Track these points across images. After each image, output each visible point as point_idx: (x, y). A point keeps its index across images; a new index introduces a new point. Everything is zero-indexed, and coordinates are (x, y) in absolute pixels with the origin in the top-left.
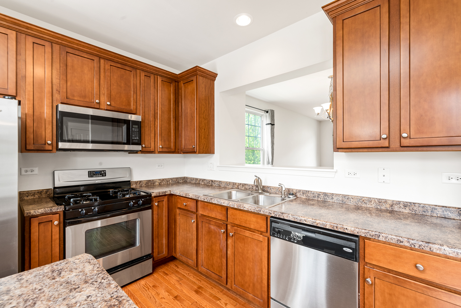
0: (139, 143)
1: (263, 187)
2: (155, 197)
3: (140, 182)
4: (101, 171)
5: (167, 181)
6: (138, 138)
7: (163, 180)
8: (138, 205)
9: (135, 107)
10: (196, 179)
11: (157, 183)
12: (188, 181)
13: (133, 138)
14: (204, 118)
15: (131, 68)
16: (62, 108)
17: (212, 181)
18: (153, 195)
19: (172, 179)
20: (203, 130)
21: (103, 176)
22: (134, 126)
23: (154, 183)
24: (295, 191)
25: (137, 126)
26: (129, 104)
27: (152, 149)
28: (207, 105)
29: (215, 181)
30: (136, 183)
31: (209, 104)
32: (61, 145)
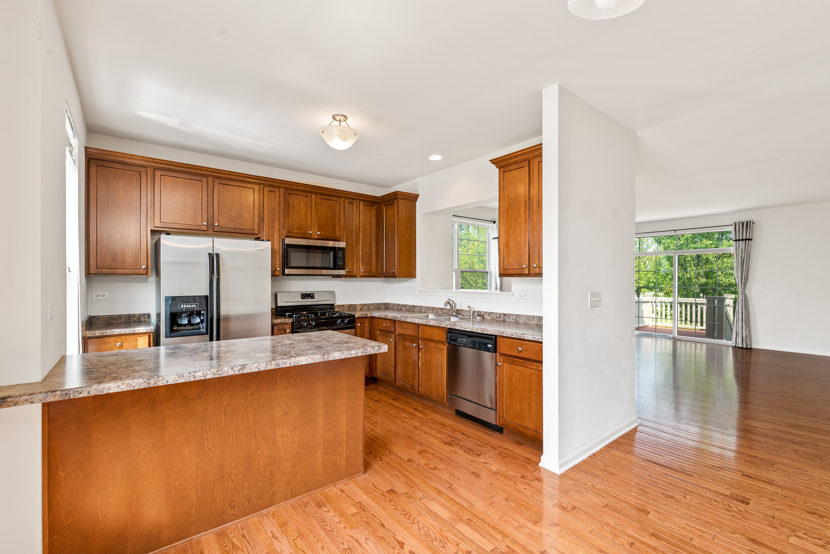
0: (343, 268)
1: (458, 310)
2: (358, 318)
3: (343, 305)
4: (311, 294)
5: (369, 307)
6: (342, 263)
7: (364, 305)
8: (344, 324)
9: (339, 234)
10: (398, 305)
11: (358, 308)
12: (390, 307)
13: (339, 264)
14: (404, 241)
15: (337, 198)
16: (288, 241)
17: (413, 306)
18: (357, 316)
19: (373, 304)
20: (404, 254)
21: (312, 298)
22: (339, 252)
23: (355, 308)
24: (483, 313)
25: (341, 253)
26: (335, 232)
27: (354, 273)
28: (408, 227)
29: (416, 306)
30: (339, 306)
31: (410, 227)
32: (287, 271)
